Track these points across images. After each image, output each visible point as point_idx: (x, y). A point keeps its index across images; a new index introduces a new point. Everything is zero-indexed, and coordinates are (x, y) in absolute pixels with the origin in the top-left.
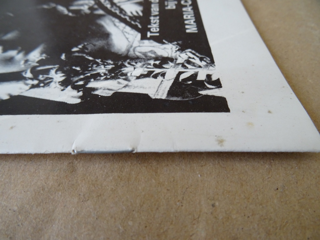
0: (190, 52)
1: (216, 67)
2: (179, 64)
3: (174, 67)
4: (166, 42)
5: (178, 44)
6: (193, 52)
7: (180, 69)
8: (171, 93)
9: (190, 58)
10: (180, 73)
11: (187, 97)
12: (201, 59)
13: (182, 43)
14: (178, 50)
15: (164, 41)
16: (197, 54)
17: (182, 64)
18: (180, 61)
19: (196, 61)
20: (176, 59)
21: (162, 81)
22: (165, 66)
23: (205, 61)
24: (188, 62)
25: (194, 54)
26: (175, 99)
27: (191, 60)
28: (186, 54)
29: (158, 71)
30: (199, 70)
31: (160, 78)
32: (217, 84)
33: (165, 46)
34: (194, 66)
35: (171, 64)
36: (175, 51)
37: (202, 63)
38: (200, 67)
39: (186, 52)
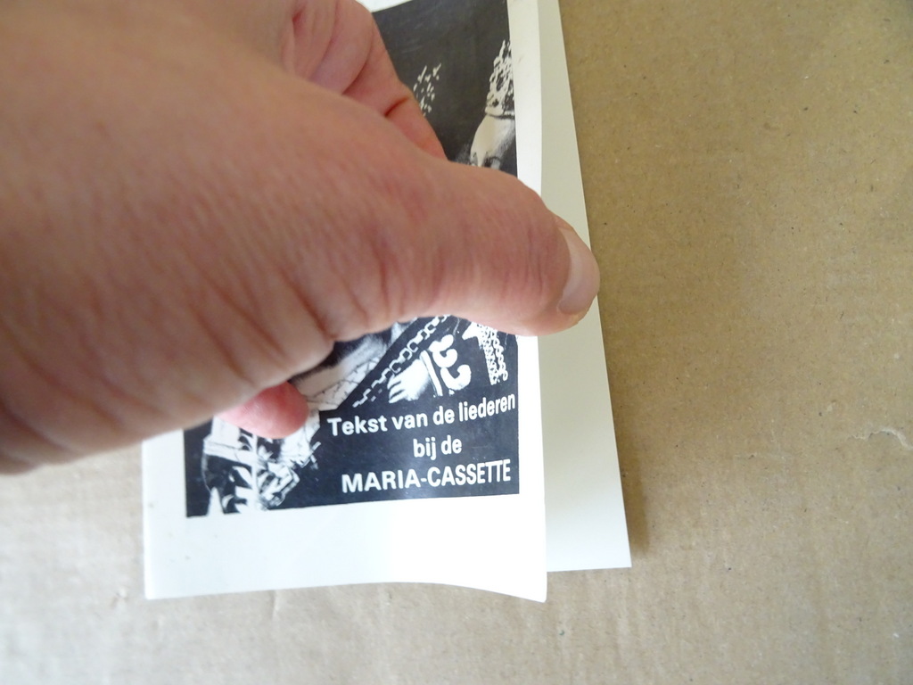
0: (292, 481)
1: (263, 512)
2: (266, 465)
3: (260, 460)
4: (315, 447)
5: (311, 463)
6: (293, 485)
7: (256, 468)
8: (213, 460)
9: (280, 479)
10: (249, 468)
11: (207, 475)
12: (277, 495)
13: (315, 470)
14: (296, 465)
15: (318, 444)
16: (287, 490)
17: (267, 470)
18: (273, 467)
19: (274, 487)
20: (276, 463)
21: (233, 448)
22: (262, 449)
23: (273, 499)
24: (271, 478)
25: (288, 485)
26: (204, 464)
27: (275, 481)
28: (288, 475)
29: (253, 442)
30: (255, 490)
31: (240, 445)
32: (230, 509)
33: (306, 446)
34: (264, 484)
35: (266, 456)
36: (293, 460)
37: (268, 495)
38: (261, 491)
39: (292, 474)
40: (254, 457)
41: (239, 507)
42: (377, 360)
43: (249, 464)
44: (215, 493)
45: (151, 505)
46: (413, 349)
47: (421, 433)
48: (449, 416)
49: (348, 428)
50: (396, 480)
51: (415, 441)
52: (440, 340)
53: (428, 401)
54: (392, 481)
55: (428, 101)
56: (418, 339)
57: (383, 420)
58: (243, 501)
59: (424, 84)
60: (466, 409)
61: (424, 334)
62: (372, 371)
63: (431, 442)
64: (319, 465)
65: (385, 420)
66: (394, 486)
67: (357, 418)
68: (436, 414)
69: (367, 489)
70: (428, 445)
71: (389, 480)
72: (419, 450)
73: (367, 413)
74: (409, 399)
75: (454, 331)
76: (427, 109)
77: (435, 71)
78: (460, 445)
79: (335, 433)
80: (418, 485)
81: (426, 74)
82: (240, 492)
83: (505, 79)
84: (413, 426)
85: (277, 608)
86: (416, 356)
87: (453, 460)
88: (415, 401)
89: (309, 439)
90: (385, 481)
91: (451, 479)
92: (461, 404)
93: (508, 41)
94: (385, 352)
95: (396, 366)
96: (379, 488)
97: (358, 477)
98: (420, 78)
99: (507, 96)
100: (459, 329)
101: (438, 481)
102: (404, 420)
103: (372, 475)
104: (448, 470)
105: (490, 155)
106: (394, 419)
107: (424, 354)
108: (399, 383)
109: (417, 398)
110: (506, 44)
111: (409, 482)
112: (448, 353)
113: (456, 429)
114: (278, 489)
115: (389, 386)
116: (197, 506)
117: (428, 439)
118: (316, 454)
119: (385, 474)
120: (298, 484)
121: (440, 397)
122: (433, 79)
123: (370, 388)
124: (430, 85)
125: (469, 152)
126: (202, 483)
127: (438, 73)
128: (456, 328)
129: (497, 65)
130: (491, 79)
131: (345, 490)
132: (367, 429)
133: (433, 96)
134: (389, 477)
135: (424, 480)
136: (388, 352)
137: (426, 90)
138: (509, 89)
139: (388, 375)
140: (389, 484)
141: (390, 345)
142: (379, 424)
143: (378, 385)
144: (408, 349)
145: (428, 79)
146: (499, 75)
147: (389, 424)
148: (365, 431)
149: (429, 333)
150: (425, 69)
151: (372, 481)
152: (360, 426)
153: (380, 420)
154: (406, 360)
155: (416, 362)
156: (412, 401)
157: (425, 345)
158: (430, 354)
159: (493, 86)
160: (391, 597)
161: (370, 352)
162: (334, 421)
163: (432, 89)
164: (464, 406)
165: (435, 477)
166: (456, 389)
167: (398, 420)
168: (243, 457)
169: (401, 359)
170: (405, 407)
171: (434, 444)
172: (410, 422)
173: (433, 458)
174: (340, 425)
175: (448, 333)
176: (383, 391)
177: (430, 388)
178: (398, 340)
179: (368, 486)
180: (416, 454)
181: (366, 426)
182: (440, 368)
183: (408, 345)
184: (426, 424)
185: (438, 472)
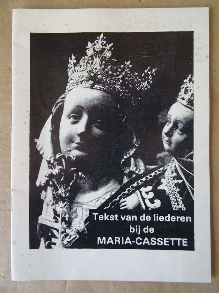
0: (76, 237)
2: (65, 230)
3: (62, 227)
4: (86, 224)
5: (84, 230)
6: (76, 239)
7: (61, 230)
8: (42, 225)
9: (71, 236)
10: (58, 231)
11: (39, 232)
12: (69, 242)
14: (78, 230)
15: (88, 223)
16: (74, 241)
17: (65, 232)
18: (68, 231)
19: (67, 239)
20: (69, 229)
21: (51, 221)
22: (63, 223)
23: (67, 244)
24: (67, 235)
25: (74, 239)
26: (38, 227)
27: (69, 237)
28: (74, 234)
29: (60, 219)
30: (60, 240)
31: (54, 220)
32: (49, 247)
33: (83, 223)
34: (63, 238)
35: (65, 226)
36: (77, 228)
37: (65, 242)
38: (62, 240)
39: (76, 234)
40: (60, 226)
41: (52, 246)
42: (116, 191)
43: (58, 228)
44: (42, 240)
45: (14, 243)
46: (133, 189)
47: (134, 223)
48: (148, 218)
49: (101, 218)
50: (121, 241)
51: (131, 226)
52: (145, 187)
53: (138, 210)
54: (119, 241)
55: (148, 83)
56: (135, 185)
57: (116, 216)
58: (55, 244)
59: (147, 75)
60: (157, 217)
61: (138, 183)
62: (113, 195)
63: (138, 227)
64: (87, 232)
65: (117, 216)
66: (119, 243)
67: (105, 214)
68: (141, 217)
69: (108, 243)
70: (137, 228)
71: (117, 241)
72: (132, 230)
73: (110, 212)
74: (129, 209)
75: (153, 185)
76: (148, 87)
77: (154, 71)
78: (153, 229)
79: (95, 219)
80: (131, 244)
81: (149, 70)
82: (53, 240)
83: (189, 91)
84: (130, 220)
85: (67, 286)
86: (134, 192)
87: (149, 236)
88: (132, 210)
89: (84, 221)
90: (116, 241)
91: (148, 243)
92: (155, 215)
93: (192, 75)
94: (119, 188)
95: (124, 195)
96: (113, 243)
97: (104, 238)
98: (146, 71)
99: (189, 99)
100: (155, 184)
101: (141, 243)
102: (126, 217)
103: (110, 238)
104: (146, 239)
105: (178, 119)
106: (121, 216)
107: (137, 192)
108: (125, 202)
109: (133, 209)
110: (191, 76)
111: (126, 242)
112: (149, 193)
113: (151, 224)
114: (70, 240)
115: (120, 202)
116: (34, 244)
117: (137, 226)
118: (86, 227)
119: (116, 238)
120: (78, 238)
121: (144, 210)
122: (152, 74)
123: (112, 202)
124: (150, 76)
125: (167, 113)
126: (37, 234)
127: (155, 72)
128: (154, 184)
129: (185, 83)
130: (181, 87)
131: (98, 243)
132: (109, 219)
133: (151, 82)
134: (117, 239)
135: (133, 242)
136: (120, 188)
137: (148, 77)
138: (191, 97)
139: (120, 198)
140: (117, 242)
141: (122, 185)
142: (115, 217)
143: (115, 201)
144: (130, 188)
145: (150, 73)
146: (186, 88)
147: (119, 218)
148: (108, 219)
149: (140, 183)
150: (149, 67)
151: (110, 240)
152: (106, 218)
153: (115, 216)
154: (129, 193)
155: (133, 194)
156: (130, 210)
157: (138, 188)
158: (141, 192)
159: (183, 91)
160: (114, 285)
161: (113, 187)
162: (95, 214)
163: (151, 78)
164: (156, 216)
165: (139, 241)
166: (152, 208)
167: (123, 217)
168: (55, 225)
169: (126, 192)
170: (127, 212)
171: (139, 229)
172: (129, 218)
173: (139, 233)
174: (98, 216)
175: (150, 185)
176: (118, 204)
177: (139, 205)
178: (125, 184)
179: (108, 242)
180: (131, 231)
181: (109, 218)
182: (145, 199)
183: (130, 187)
184: (136, 220)
185: (141, 239)
